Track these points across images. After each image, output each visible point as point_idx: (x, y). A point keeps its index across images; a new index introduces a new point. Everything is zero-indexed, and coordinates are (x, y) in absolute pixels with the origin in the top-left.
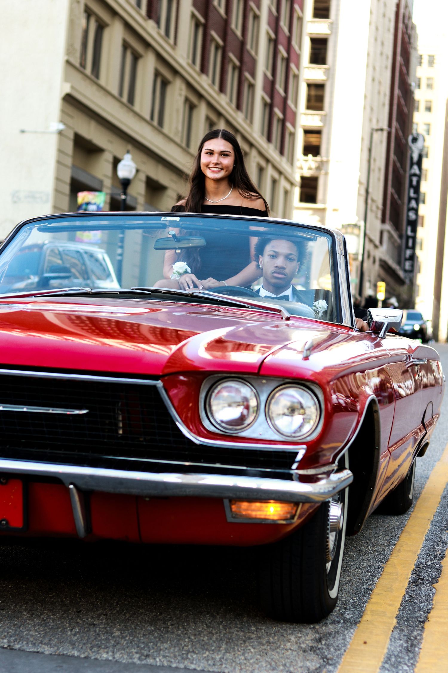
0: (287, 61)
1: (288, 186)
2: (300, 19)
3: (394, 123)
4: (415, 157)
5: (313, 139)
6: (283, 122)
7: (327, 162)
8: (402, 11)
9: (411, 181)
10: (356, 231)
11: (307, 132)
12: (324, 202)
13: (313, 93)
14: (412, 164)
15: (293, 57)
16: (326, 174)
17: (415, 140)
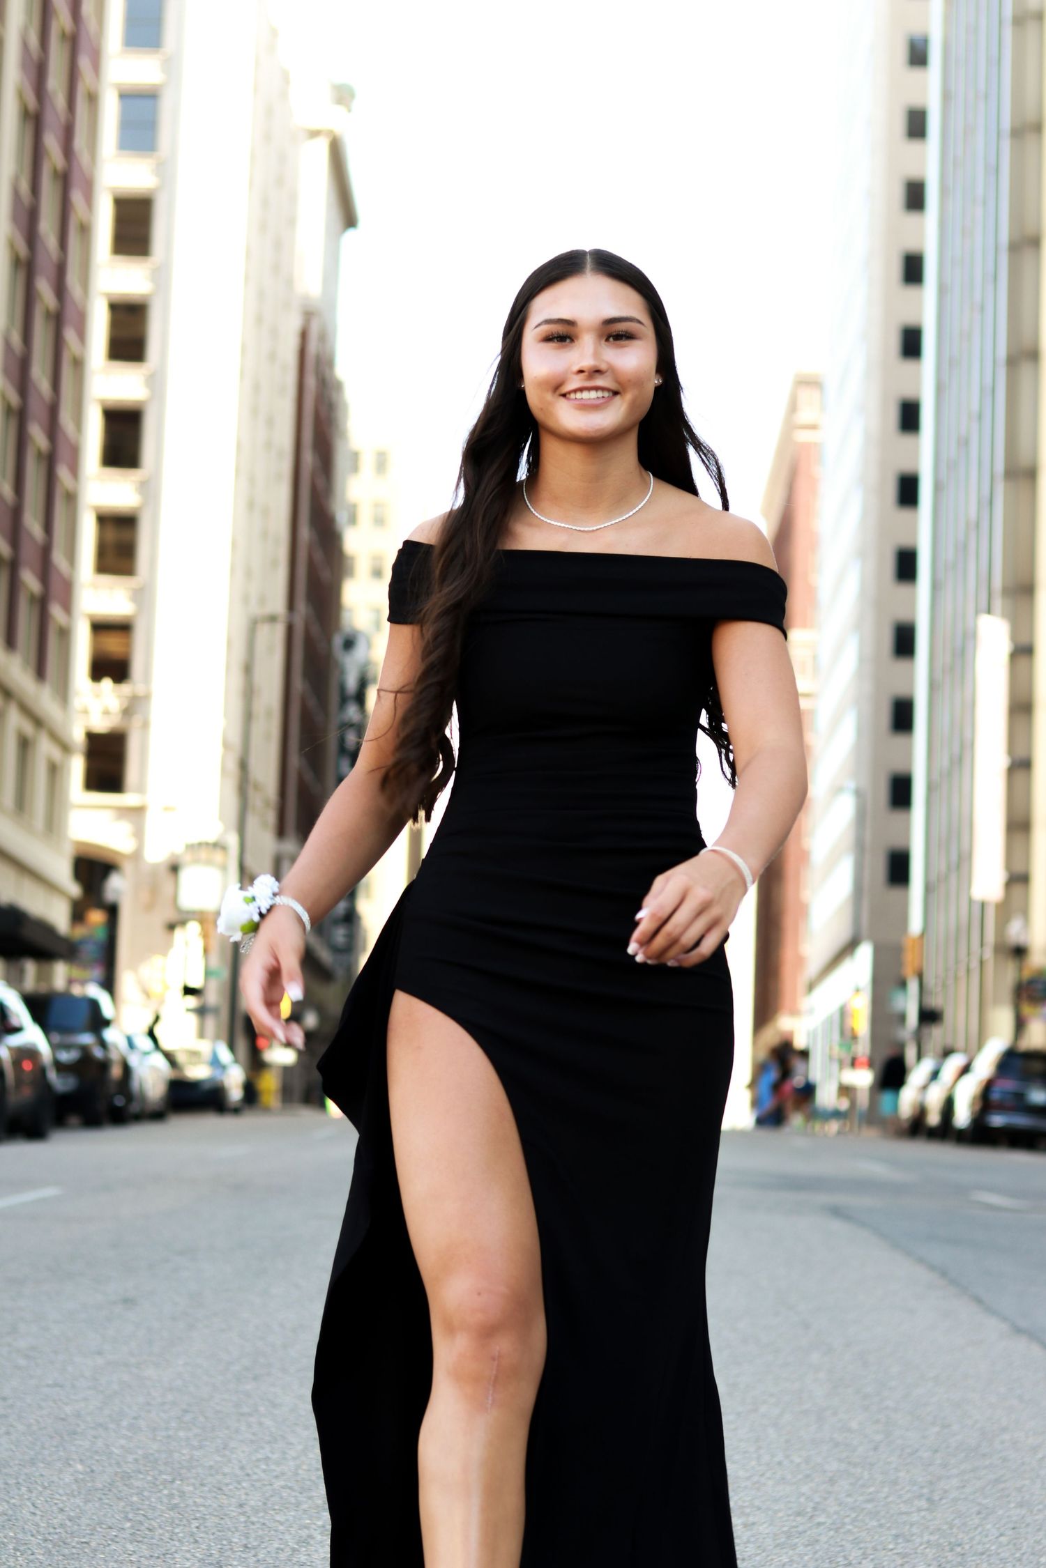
0: (50, 461)
1: (56, 754)
2: (79, 364)
3: (302, 606)
4: (351, 683)
5: (113, 644)
6: (42, 604)
7: (147, 697)
8: (312, 348)
9: (342, 740)
10: (218, 856)
11: (100, 627)
12: (141, 789)
13: (111, 535)
14: (344, 700)
15: (63, 452)
16: (145, 725)
17: (349, 644)
